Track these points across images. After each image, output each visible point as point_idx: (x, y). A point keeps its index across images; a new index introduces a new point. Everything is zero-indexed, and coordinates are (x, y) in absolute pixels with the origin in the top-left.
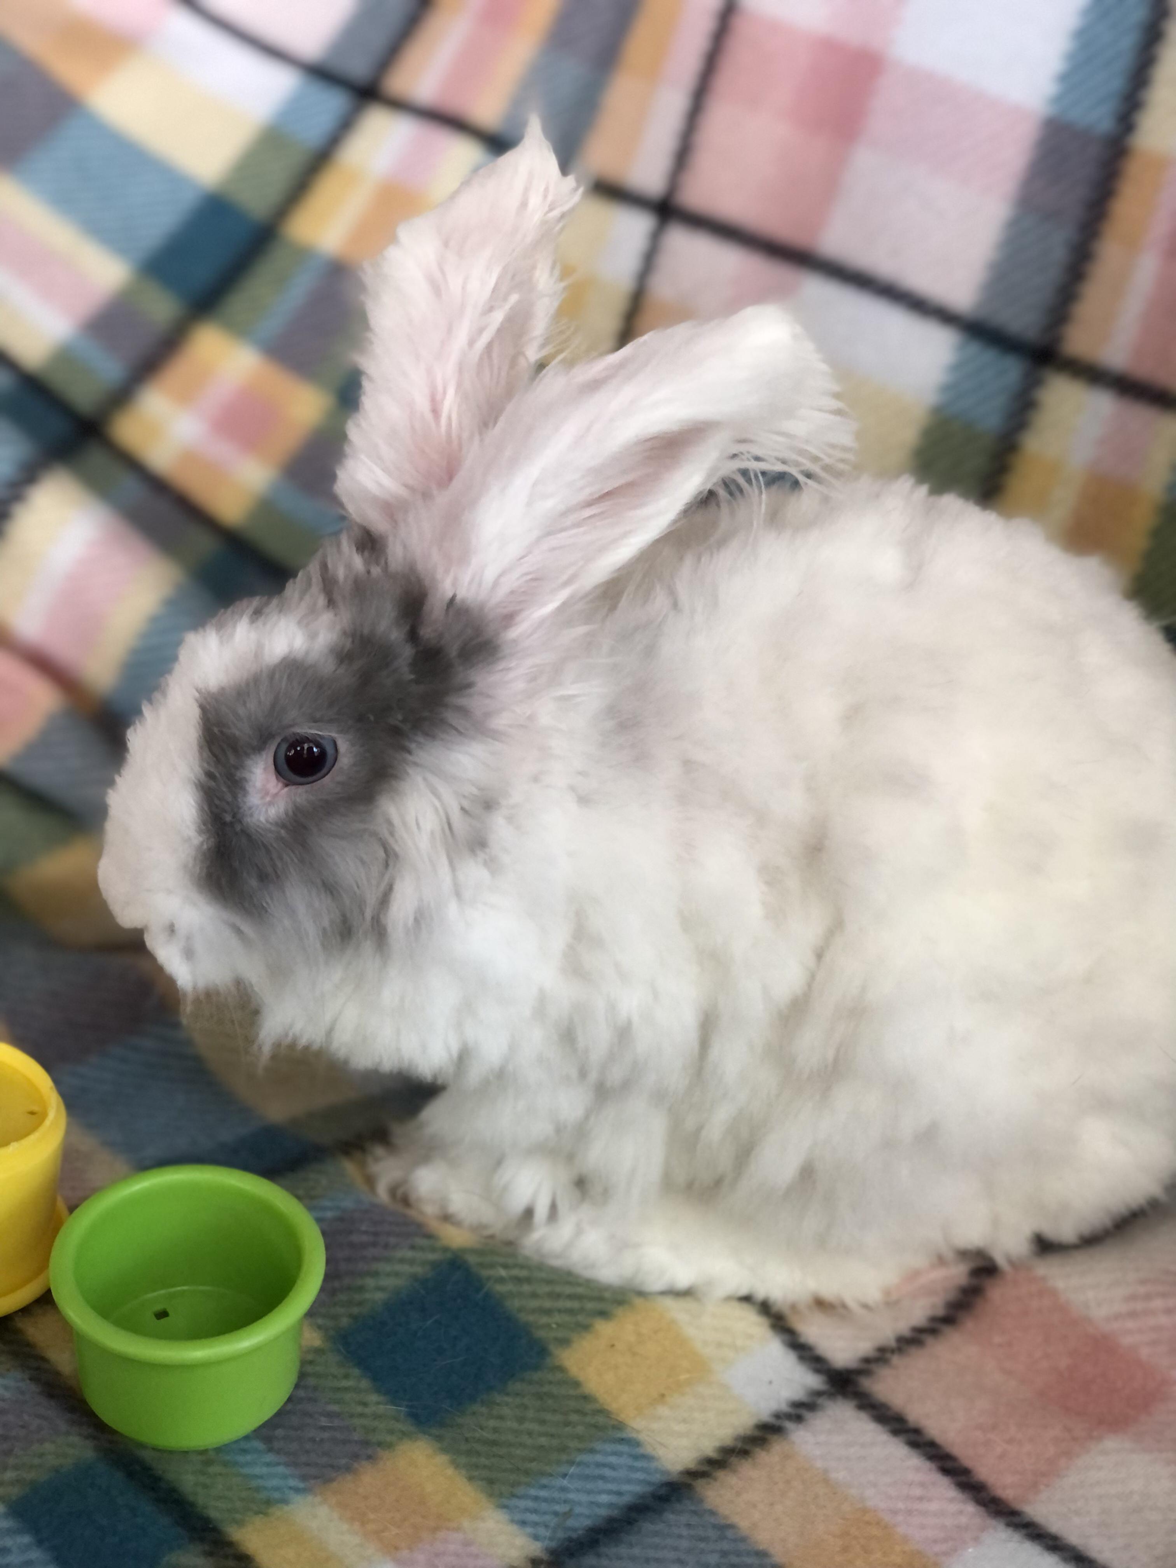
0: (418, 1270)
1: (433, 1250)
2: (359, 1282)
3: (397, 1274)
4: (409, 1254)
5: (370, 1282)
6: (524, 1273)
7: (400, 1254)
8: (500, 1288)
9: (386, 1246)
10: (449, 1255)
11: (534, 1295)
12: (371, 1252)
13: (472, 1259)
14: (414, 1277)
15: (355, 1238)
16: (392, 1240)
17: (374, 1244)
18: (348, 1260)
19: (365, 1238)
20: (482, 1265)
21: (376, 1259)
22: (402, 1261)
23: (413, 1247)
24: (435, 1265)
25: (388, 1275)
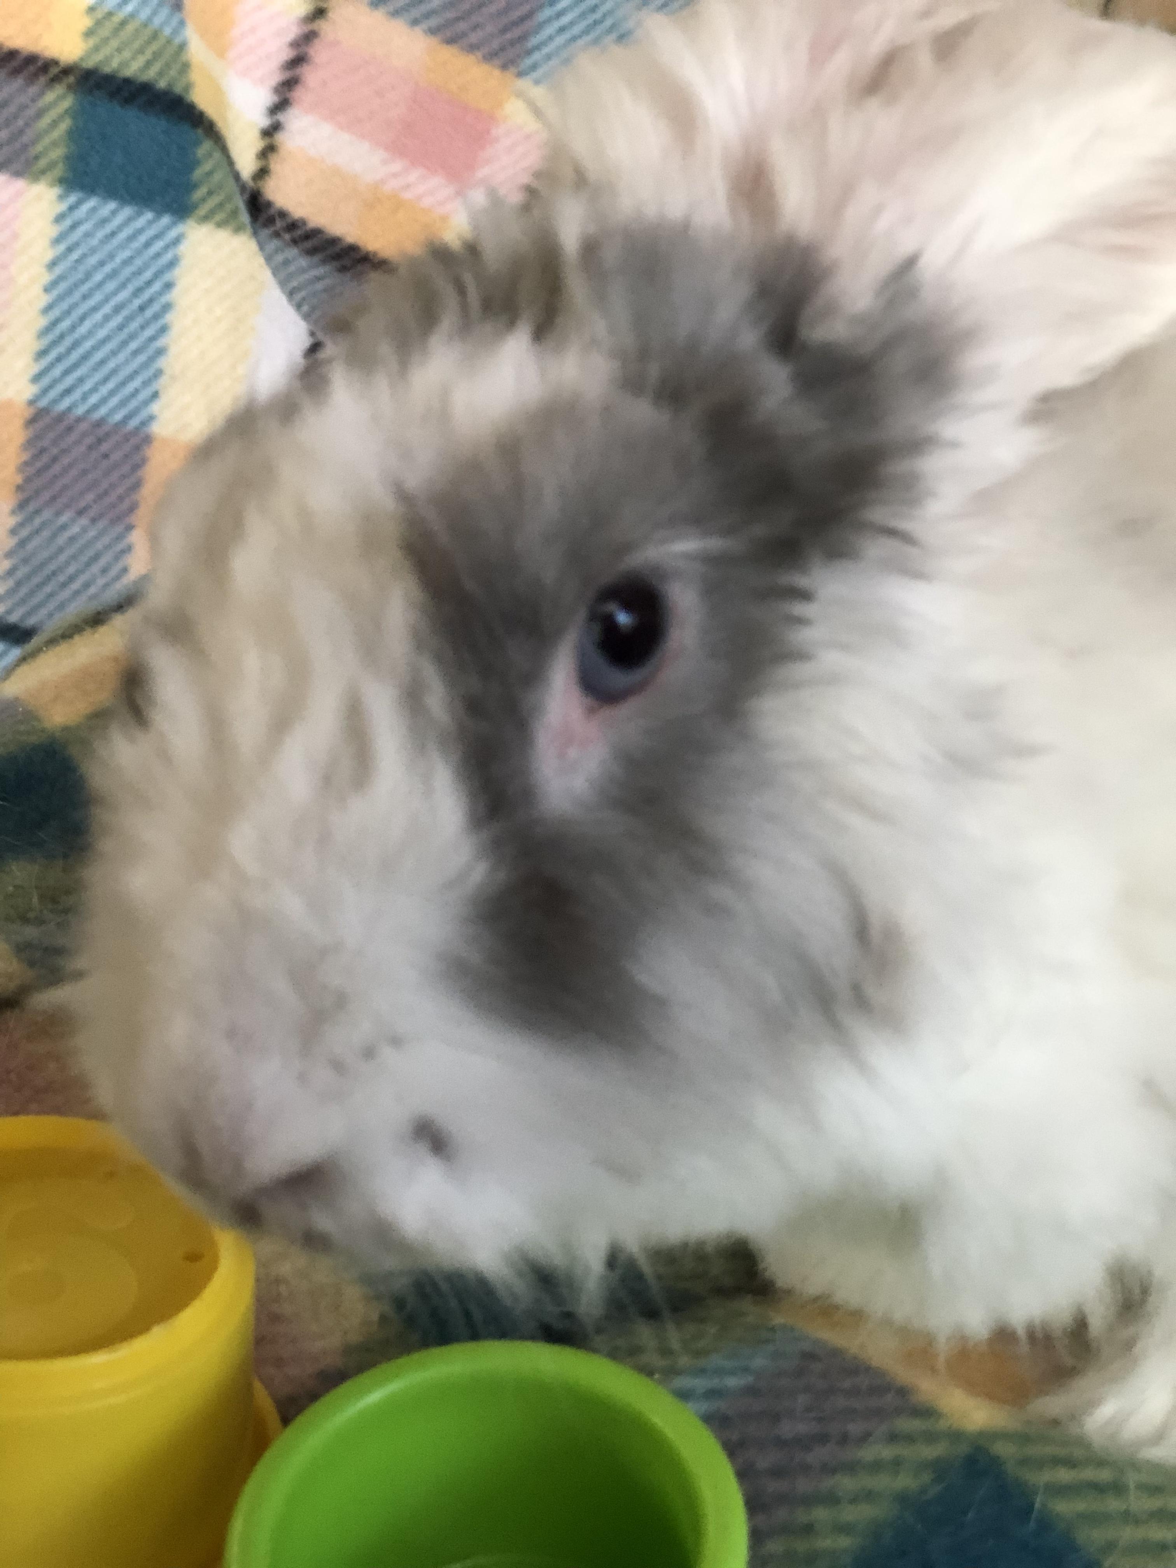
0: (905, 1482)
1: (931, 1437)
2: (802, 1516)
3: (869, 1496)
4: (887, 1452)
5: (821, 1514)
6: (1104, 1475)
7: (869, 1453)
8: (1063, 1507)
9: (844, 1439)
10: (963, 1449)
11: (1128, 1517)
12: (818, 1455)
13: (1004, 1450)
14: (903, 1499)
15: (787, 1429)
16: (855, 1428)
17: (823, 1439)
18: (777, 1472)
19: (802, 1428)
20: (1024, 1462)
21: (828, 1469)
22: (876, 1466)
23: (893, 1438)
24: (939, 1468)
25: (854, 1500)
